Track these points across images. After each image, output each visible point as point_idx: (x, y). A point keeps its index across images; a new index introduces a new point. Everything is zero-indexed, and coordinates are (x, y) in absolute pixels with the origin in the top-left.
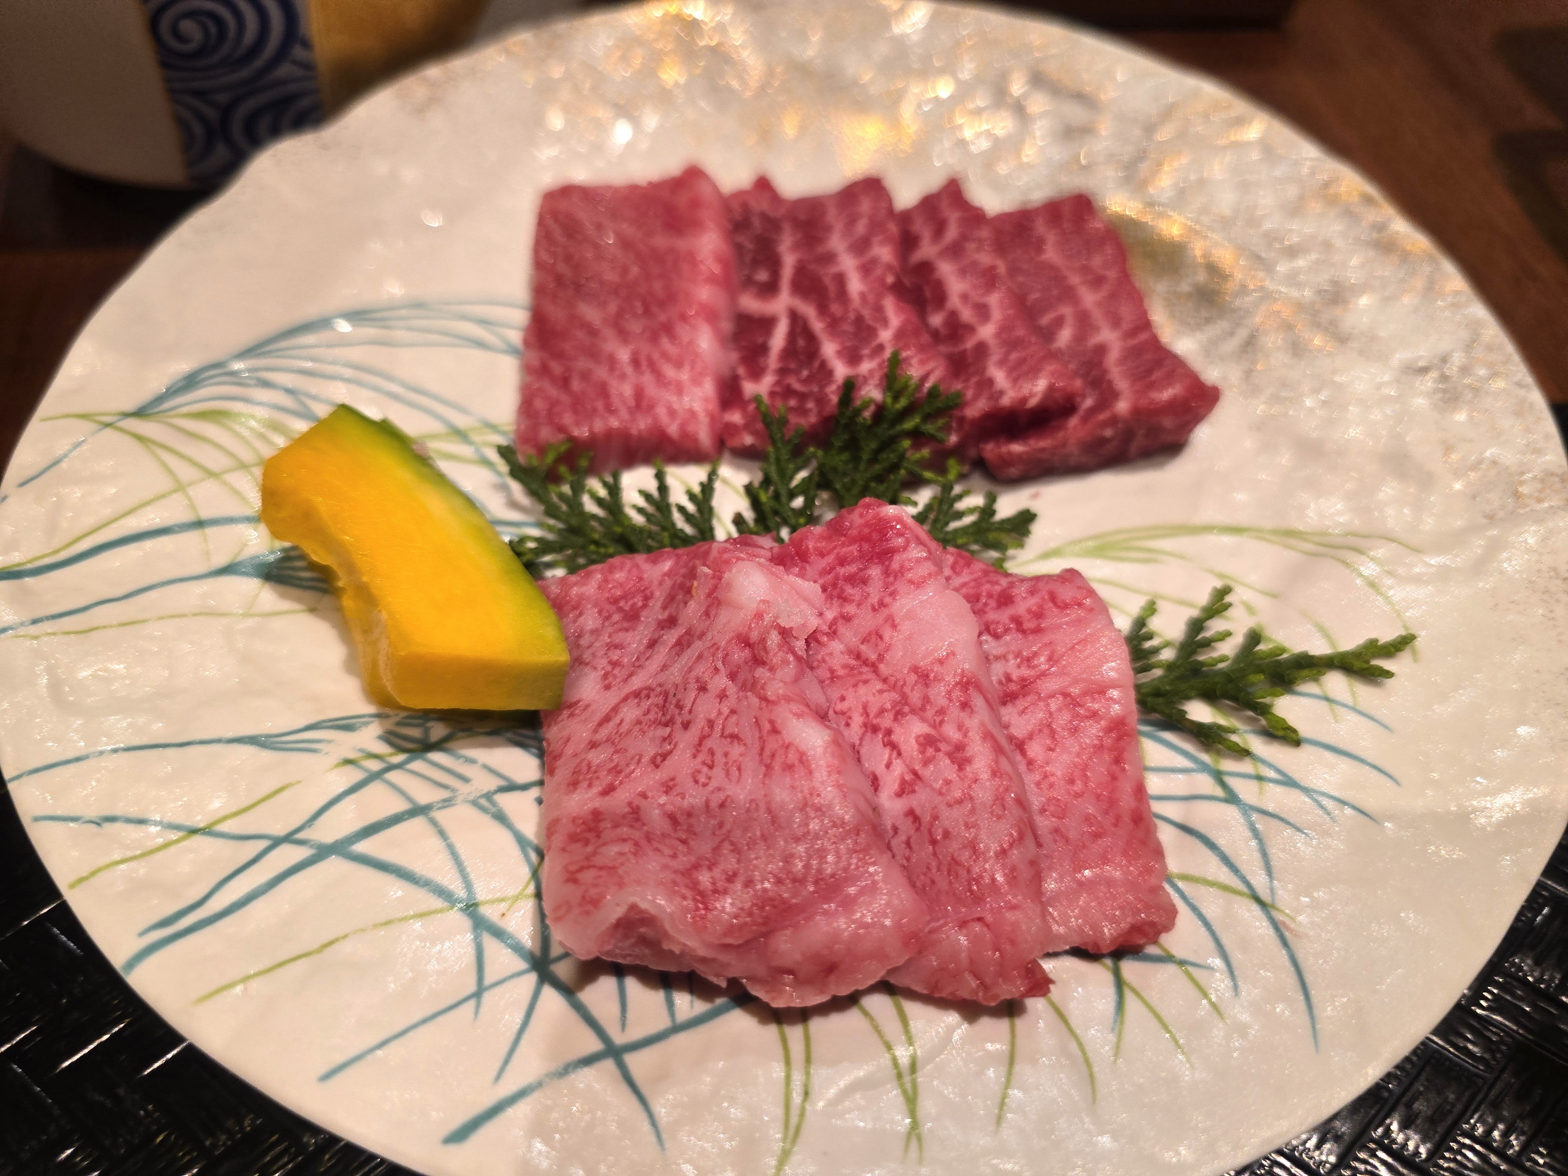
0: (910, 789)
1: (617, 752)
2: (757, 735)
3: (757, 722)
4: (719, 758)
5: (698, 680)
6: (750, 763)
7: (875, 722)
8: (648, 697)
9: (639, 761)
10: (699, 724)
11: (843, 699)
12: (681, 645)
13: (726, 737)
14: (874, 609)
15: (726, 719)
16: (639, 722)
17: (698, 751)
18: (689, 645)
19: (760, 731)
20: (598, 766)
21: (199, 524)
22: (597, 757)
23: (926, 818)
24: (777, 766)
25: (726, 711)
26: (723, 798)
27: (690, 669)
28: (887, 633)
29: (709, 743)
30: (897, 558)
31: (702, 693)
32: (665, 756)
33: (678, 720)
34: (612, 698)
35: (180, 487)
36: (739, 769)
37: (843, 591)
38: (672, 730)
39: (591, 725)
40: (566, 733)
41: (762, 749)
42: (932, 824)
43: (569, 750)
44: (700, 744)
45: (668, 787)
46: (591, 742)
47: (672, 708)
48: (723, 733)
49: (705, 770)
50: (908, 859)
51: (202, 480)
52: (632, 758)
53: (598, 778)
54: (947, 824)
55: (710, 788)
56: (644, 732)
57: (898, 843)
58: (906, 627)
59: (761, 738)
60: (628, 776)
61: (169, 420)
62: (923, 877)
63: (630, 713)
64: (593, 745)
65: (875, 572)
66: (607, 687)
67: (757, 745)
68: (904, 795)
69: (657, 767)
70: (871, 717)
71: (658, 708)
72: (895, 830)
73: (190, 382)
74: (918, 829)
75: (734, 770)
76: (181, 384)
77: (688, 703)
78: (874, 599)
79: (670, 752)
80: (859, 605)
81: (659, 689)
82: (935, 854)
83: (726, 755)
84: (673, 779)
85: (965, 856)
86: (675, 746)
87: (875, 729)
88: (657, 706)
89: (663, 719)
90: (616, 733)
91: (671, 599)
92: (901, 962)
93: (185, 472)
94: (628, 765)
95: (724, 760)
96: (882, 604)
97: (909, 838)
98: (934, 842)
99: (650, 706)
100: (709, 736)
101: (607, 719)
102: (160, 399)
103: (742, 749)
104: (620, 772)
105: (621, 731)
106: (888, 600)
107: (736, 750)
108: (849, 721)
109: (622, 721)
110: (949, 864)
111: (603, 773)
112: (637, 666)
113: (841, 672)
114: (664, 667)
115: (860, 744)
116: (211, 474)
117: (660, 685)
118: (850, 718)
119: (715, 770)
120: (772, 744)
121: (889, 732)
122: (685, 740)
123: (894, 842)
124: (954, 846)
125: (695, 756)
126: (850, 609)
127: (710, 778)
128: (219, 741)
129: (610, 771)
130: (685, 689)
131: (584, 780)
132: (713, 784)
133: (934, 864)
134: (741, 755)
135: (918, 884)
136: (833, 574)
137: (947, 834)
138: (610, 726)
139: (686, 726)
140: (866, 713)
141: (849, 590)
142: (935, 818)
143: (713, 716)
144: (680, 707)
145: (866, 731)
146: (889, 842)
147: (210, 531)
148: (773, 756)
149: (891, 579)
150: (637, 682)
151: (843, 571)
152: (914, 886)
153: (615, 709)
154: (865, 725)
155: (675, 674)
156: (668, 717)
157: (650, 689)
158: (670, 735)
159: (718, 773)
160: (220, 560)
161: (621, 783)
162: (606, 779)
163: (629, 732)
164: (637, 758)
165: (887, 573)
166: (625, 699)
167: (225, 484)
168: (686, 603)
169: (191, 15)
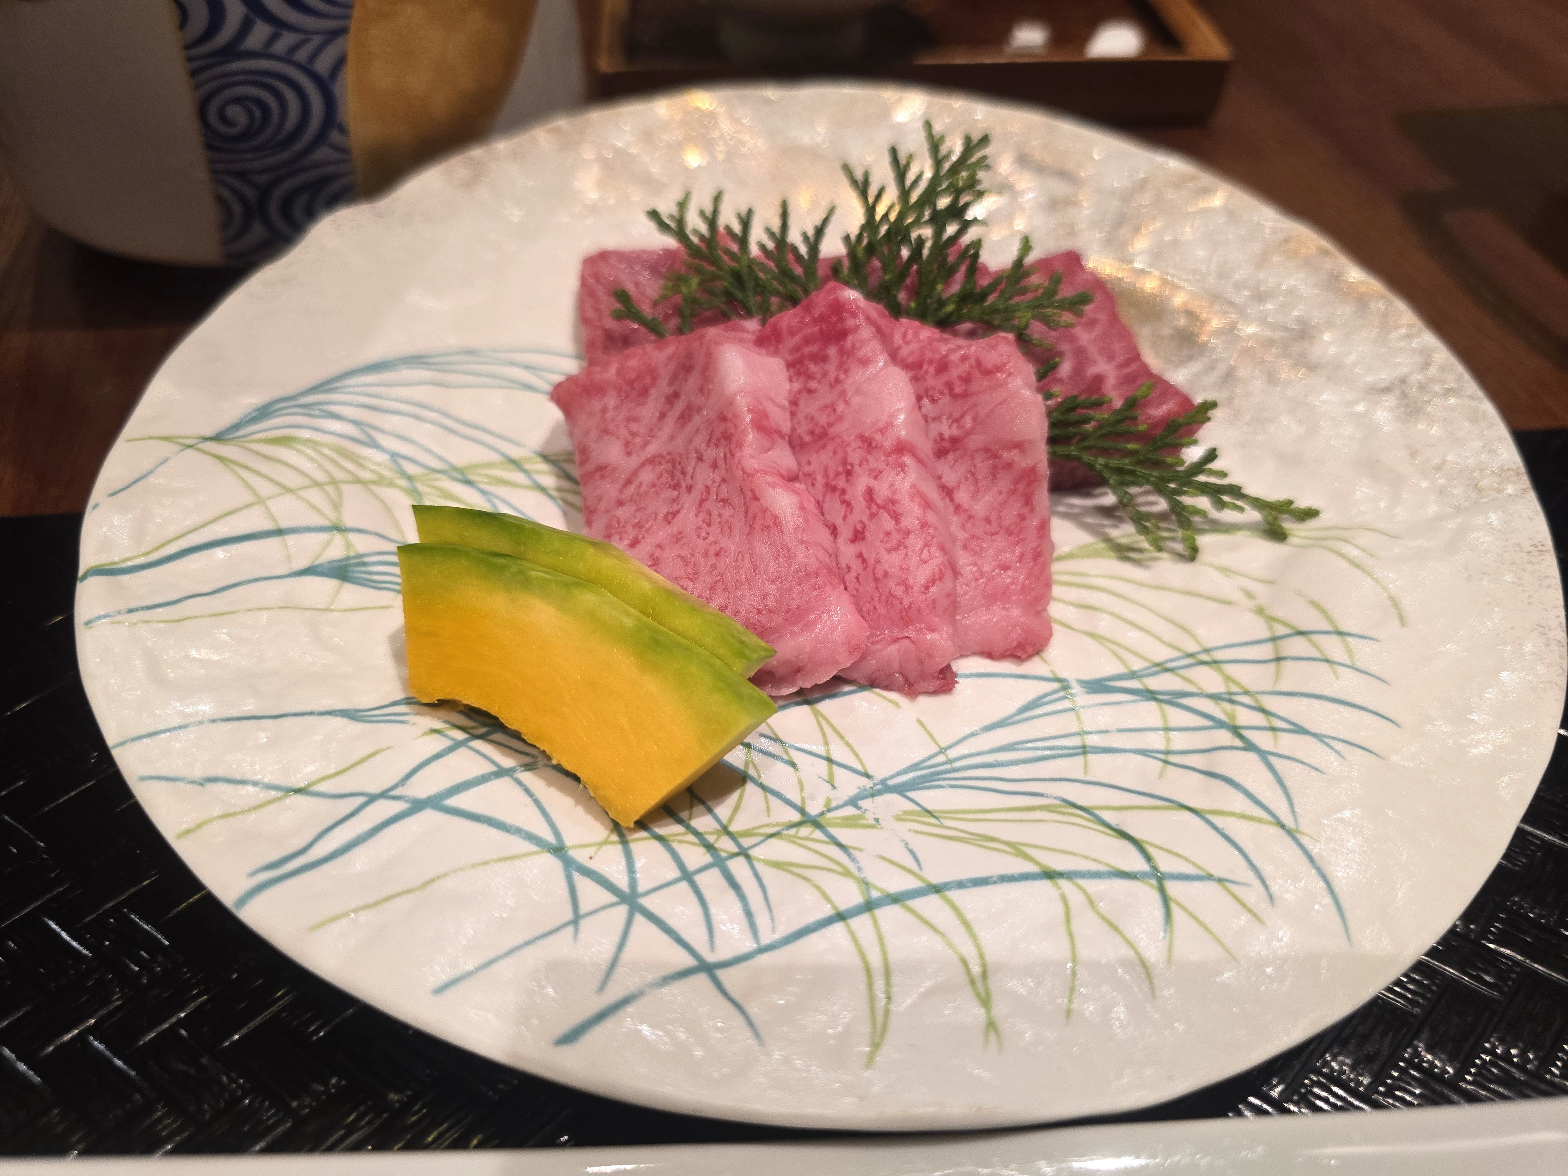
0: (861, 537)
1: (638, 510)
2: (742, 501)
3: (742, 490)
4: (715, 515)
5: (697, 451)
6: (738, 523)
7: (833, 483)
8: (660, 463)
9: (655, 519)
10: (699, 488)
11: (809, 463)
12: (684, 418)
13: (720, 501)
14: (832, 386)
15: (719, 486)
16: (654, 485)
17: (699, 512)
18: (690, 418)
19: (744, 498)
20: (626, 522)
21: (280, 532)
22: (622, 513)
23: (871, 561)
24: (757, 526)
25: (718, 479)
26: (718, 549)
27: (691, 441)
28: (841, 407)
29: (707, 505)
30: (850, 339)
31: (699, 463)
32: (674, 514)
33: (684, 485)
34: (634, 461)
35: (260, 500)
36: (730, 528)
37: (808, 369)
38: (679, 494)
39: (618, 486)
40: (598, 492)
41: (746, 512)
42: (875, 568)
43: (602, 506)
44: (700, 505)
45: (678, 538)
46: (618, 501)
47: (678, 474)
48: (717, 498)
49: (704, 526)
50: (857, 590)
51: (279, 495)
52: (650, 516)
53: (626, 532)
54: (886, 566)
55: (708, 541)
56: (658, 494)
57: (850, 578)
58: (856, 401)
59: (745, 504)
60: (648, 530)
61: (246, 445)
62: (867, 605)
63: (647, 476)
64: (620, 503)
65: (832, 351)
66: (629, 454)
67: (743, 509)
68: (856, 542)
69: (669, 523)
70: (830, 478)
71: (668, 473)
72: (849, 568)
73: (263, 412)
74: (865, 569)
75: (726, 528)
76: (254, 414)
77: (690, 470)
78: (832, 376)
79: (678, 512)
80: (819, 382)
81: (668, 457)
82: (877, 588)
83: (720, 515)
84: (681, 533)
85: (899, 591)
86: (682, 507)
87: (834, 489)
88: (667, 471)
89: (672, 483)
90: (637, 494)
91: (674, 378)
92: (848, 665)
93: (265, 488)
94: (647, 521)
95: (718, 520)
96: (838, 381)
97: (859, 575)
98: (876, 580)
99: (662, 472)
100: (707, 499)
101: (629, 482)
102: (236, 427)
103: (732, 512)
104: (641, 527)
105: (641, 492)
106: (843, 376)
107: (727, 512)
108: (815, 482)
109: (641, 484)
110: (888, 597)
111: (629, 528)
112: (652, 434)
113: (807, 438)
114: (672, 438)
115: (823, 502)
116: (288, 490)
117: (669, 453)
118: (815, 479)
119: (712, 527)
120: (754, 508)
121: (844, 492)
122: (689, 502)
123: (847, 578)
124: (892, 584)
125: (697, 516)
126: (813, 385)
127: (708, 534)
128: (311, 713)
129: (634, 526)
130: (688, 459)
131: (616, 533)
132: (711, 538)
133: (876, 595)
134: (731, 516)
135: (864, 609)
136: (799, 354)
137: (886, 574)
138: (632, 488)
139: (690, 489)
140: (826, 476)
141: (813, 368)
142: (878, 561)
143: (709, 483)
144: (684, 473)
145: (827, 490)
146: (844, 578)
147: (290, 539)
148: (754, 518)
149: (845, 358)
150: (653, 448)
151: (807, 350)
152: (860, 611)
153: (635, 473)
154: (827, 485)
155: (679, 444)
156: (676, 481)
157: (661, 456)
158: (678, 497)
159: (715, 529)
160: (302, 563)
161: (643, 538)
162: (632, 533)
163: (646, 493)
164: (653, 516)
165: (842, 352)
166: (643, 465)
167: (300, 498)
168: (686, 380)
169: (238, 100)
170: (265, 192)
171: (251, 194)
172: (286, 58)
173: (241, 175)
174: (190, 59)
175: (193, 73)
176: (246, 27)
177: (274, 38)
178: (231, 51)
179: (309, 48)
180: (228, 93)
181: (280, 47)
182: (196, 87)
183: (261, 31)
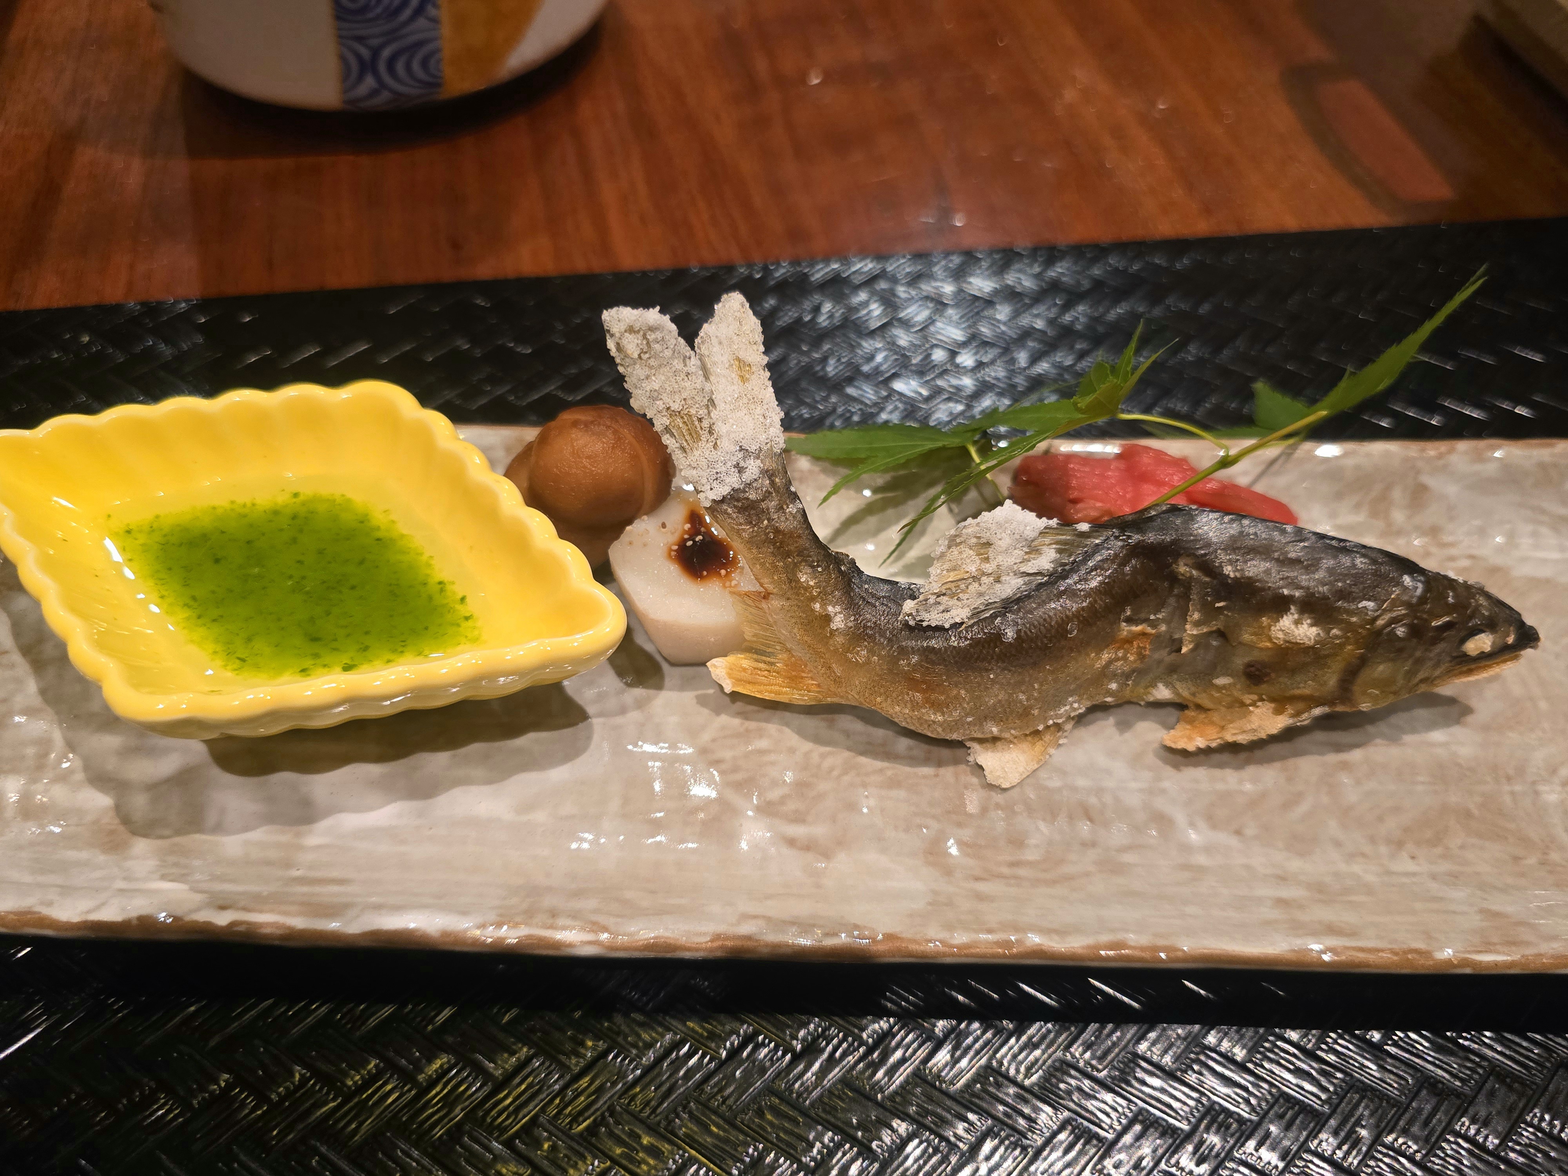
170: (376, 53)
171: (365, 52)
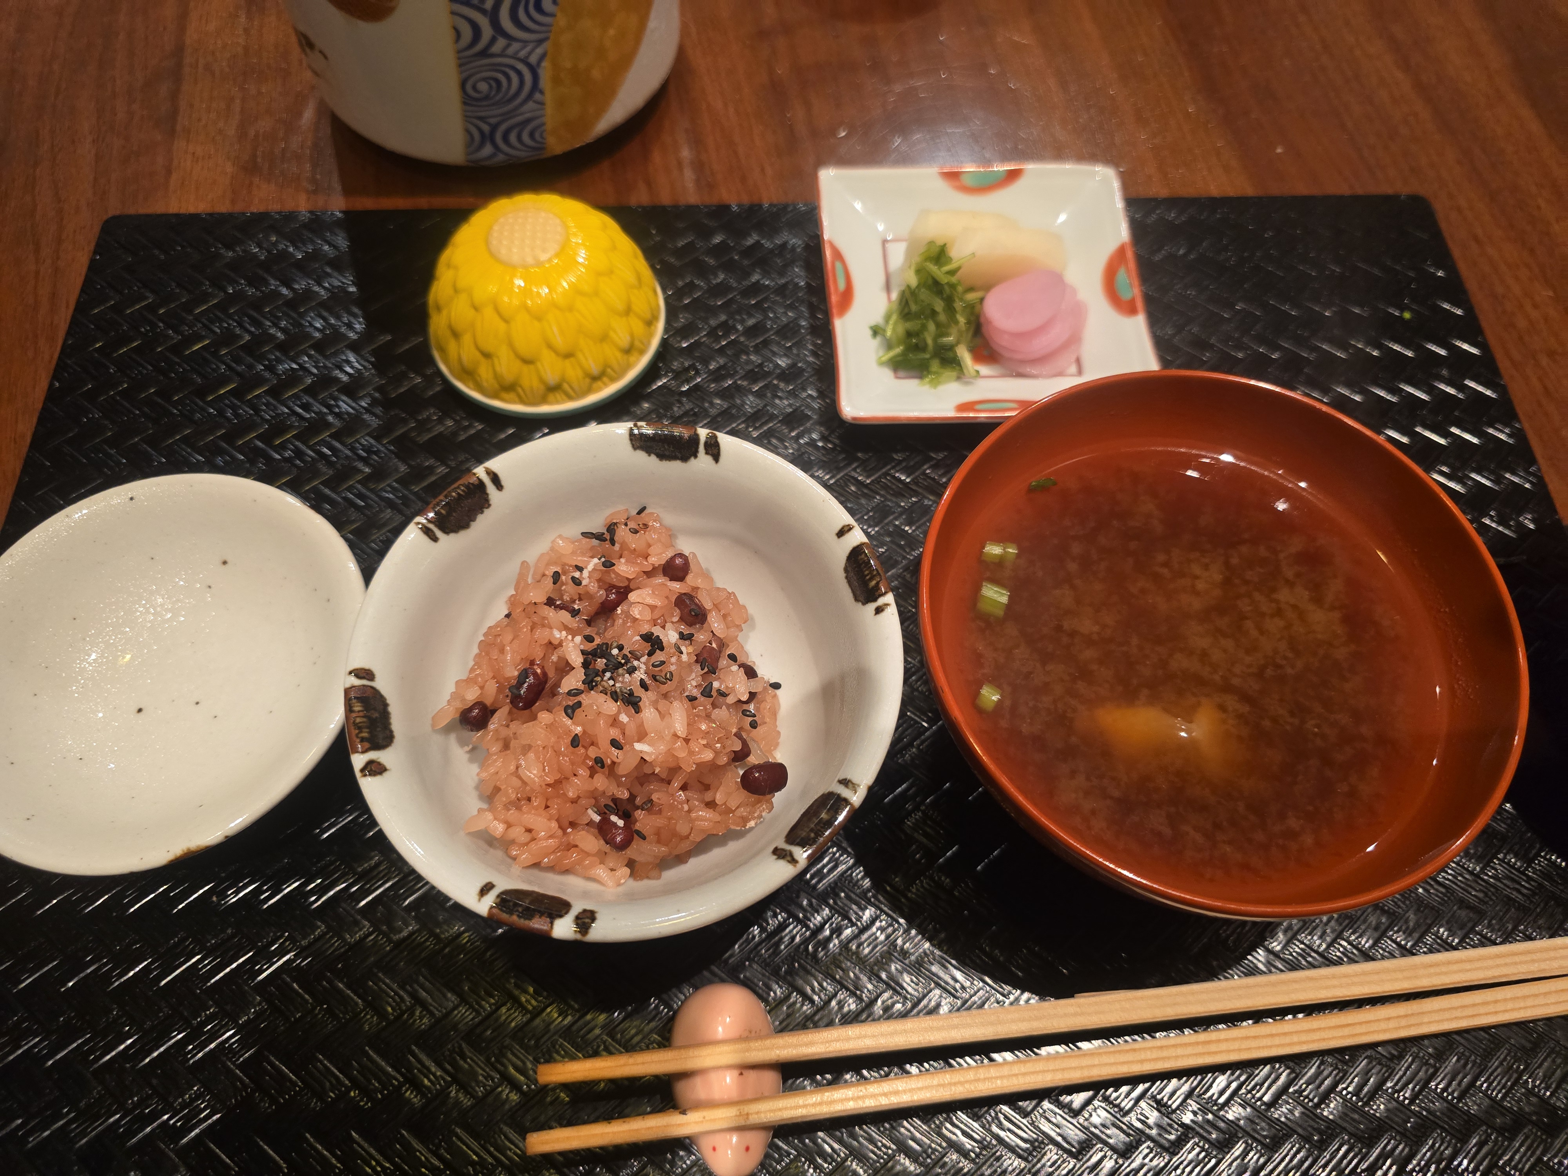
169: (484, 79)
170: (494, 128)
172: (514, 57)
173: (481, 119)
174: (459, 58)
175: (460, 65)
176: (493, 40)
177: (508, 46)
178: (484, 53)
179: (528, 49)
180: (478, 76)
181: (510, 51)
182: (461, 73)
183: (501, 42)
